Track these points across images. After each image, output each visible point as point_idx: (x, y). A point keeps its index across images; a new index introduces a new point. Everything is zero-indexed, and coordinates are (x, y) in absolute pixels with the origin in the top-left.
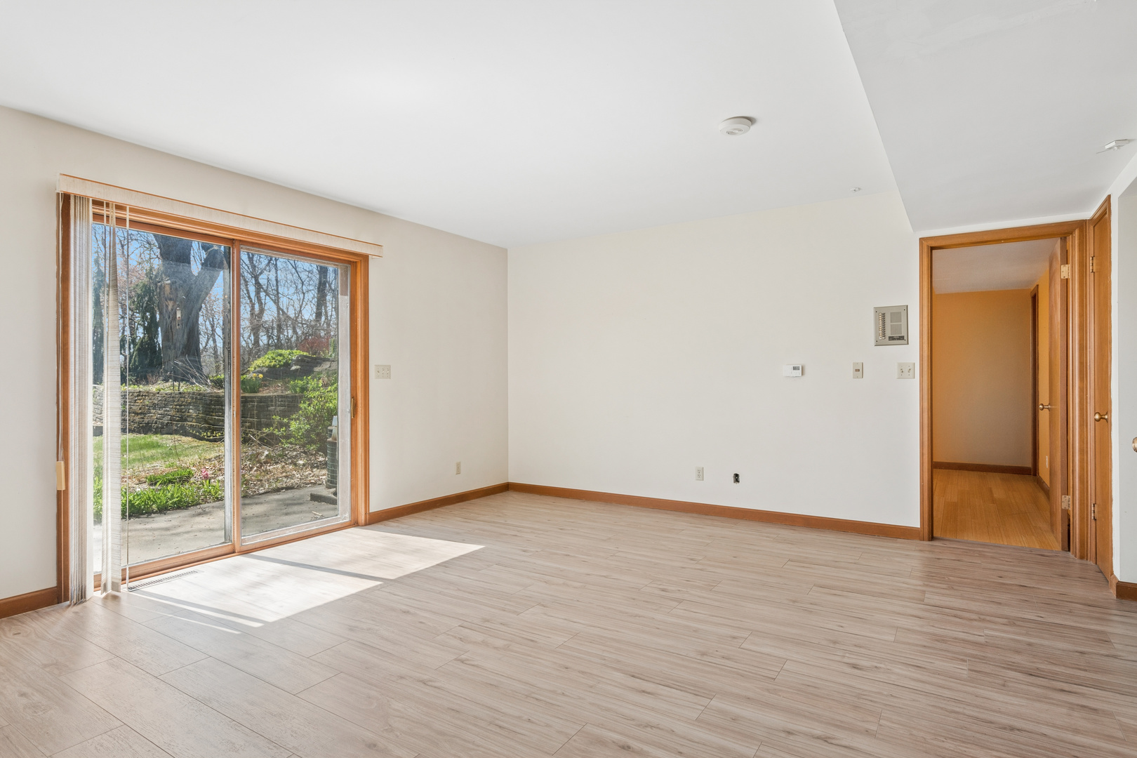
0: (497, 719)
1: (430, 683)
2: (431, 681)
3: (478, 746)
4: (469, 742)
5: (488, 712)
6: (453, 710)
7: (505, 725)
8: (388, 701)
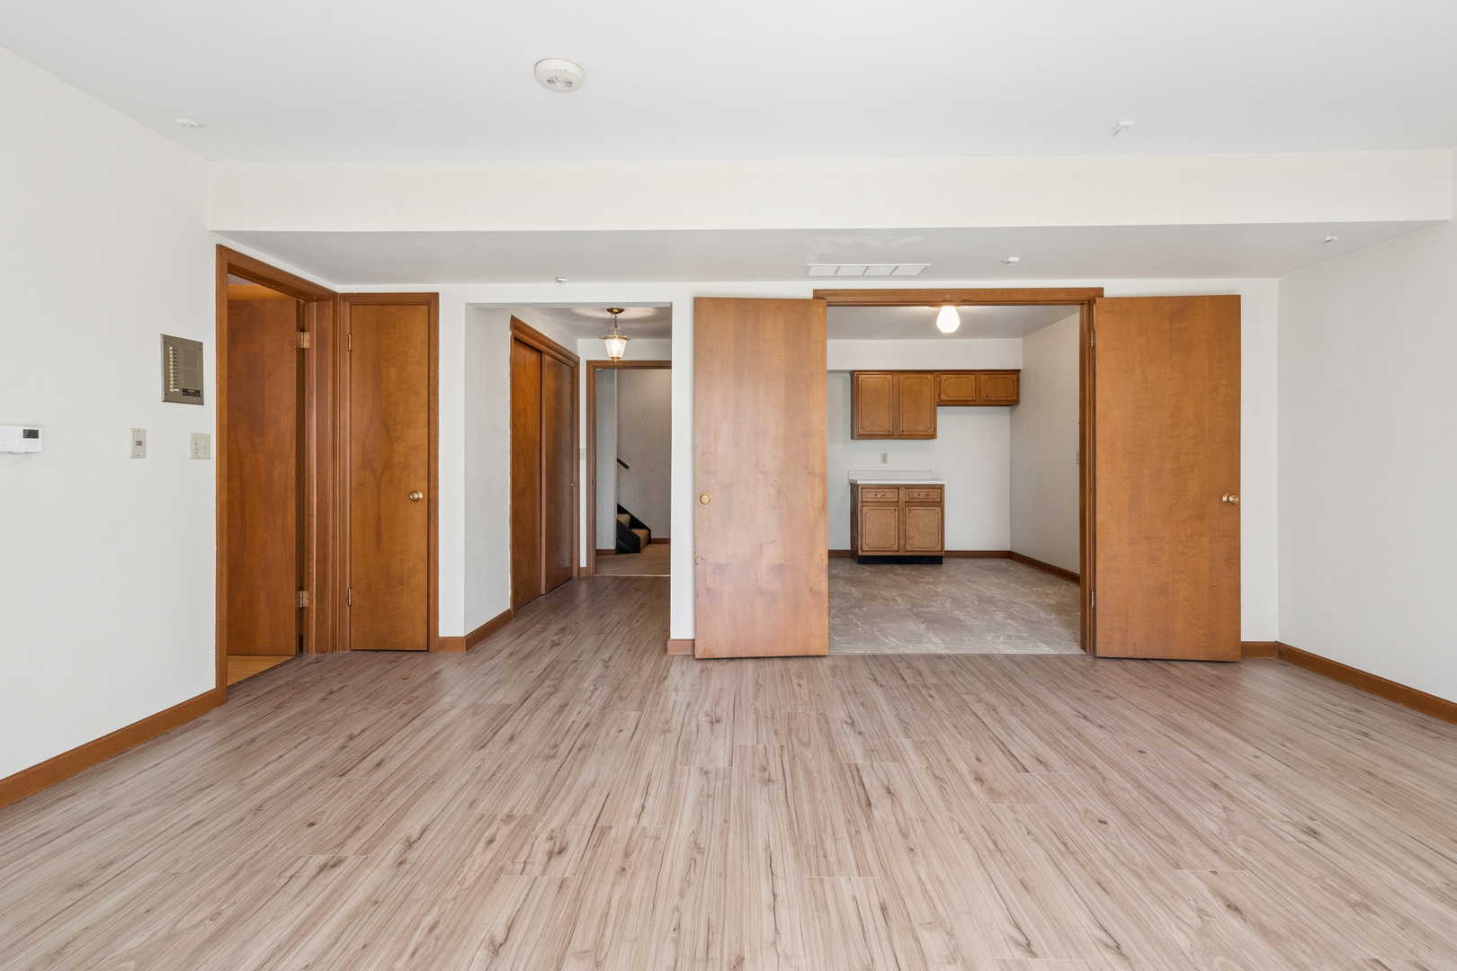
0: (1061, 852)
1: (1110, 942)
2: (1106, 945)
3: (1105, 844)
4: (1111, 852)
5: (1064, 863)
6: (1104, 889)
7: (1058, 843)
8: (1192, 953)
